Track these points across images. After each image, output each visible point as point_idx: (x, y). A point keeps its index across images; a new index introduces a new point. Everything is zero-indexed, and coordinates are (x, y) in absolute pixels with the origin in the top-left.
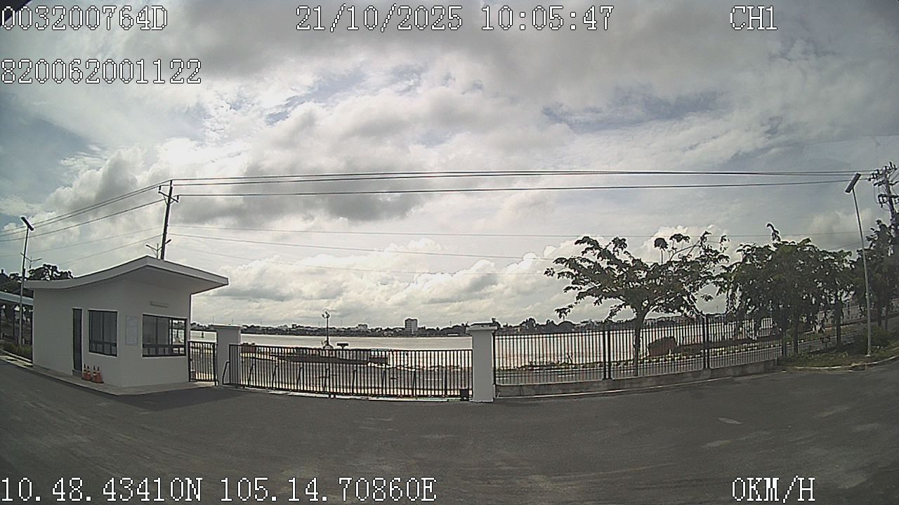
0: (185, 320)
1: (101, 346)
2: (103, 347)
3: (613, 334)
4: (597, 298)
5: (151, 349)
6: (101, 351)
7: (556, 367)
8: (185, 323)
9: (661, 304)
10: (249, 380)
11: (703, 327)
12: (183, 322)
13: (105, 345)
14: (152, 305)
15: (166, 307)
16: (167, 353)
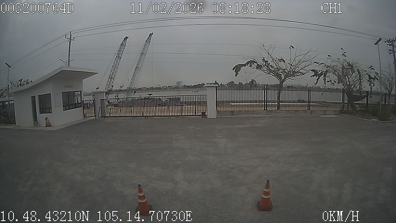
0: (81, 91)
5: (67, 107)
6: (45, 112)
8: (81, 93)
10: (110, 114)
12: (80, 92)
13: (47, 109)
14: (65, 87)
15: (72, 87)
16: (73, 107)
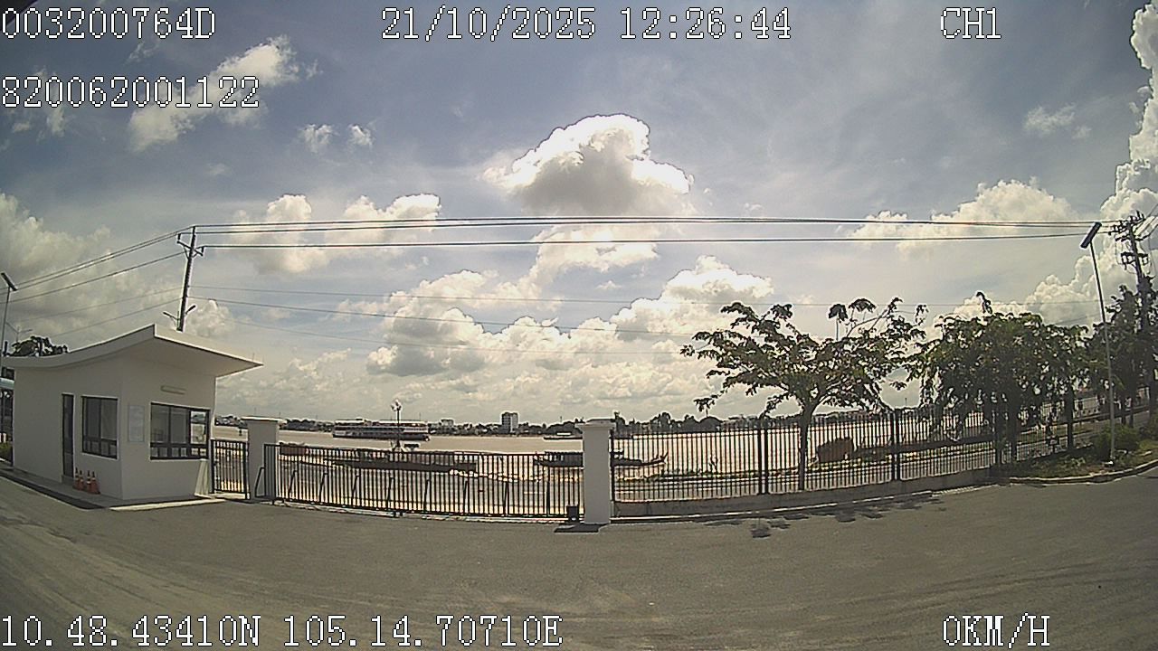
0: (208, 411)
1: (97, 444)
2: (100, 445)
3: (771, 433)
4: (751, 386)
5: (161, 449)
6: (98, 451)
7: (695, 477)
8: (208, 416)
9: (834, 394)
11: (892, 425)
12: (204, 414)
13: (102, 443)
14: (162, 389)
15: (184, 394)
16: (182, 456)
